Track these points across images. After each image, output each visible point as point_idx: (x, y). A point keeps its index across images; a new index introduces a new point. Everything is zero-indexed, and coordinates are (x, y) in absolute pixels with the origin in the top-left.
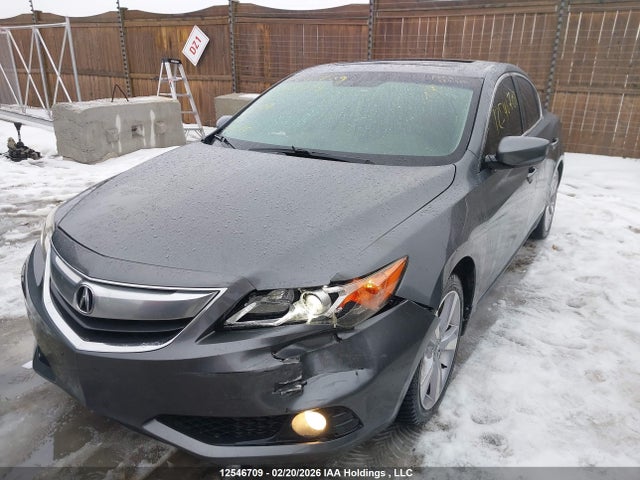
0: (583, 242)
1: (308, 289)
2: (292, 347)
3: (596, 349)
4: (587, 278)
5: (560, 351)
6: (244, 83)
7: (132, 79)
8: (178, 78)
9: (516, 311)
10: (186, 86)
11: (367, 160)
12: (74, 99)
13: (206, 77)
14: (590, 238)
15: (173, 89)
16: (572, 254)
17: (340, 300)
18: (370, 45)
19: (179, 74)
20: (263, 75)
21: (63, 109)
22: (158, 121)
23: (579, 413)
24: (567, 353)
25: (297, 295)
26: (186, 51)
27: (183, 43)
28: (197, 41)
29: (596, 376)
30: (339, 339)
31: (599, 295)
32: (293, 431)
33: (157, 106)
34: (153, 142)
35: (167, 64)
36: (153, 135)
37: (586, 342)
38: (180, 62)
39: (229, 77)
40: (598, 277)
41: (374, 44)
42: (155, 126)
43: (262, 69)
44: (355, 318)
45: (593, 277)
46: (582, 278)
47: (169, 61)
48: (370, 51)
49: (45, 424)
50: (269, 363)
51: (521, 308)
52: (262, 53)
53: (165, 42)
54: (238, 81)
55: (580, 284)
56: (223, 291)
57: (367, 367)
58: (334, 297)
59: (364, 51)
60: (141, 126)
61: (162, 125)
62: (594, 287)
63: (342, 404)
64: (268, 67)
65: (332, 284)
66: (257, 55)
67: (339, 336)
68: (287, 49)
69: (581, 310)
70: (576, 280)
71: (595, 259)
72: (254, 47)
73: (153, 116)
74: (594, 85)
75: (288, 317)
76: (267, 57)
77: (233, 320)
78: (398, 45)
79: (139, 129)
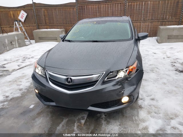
0: (146, 57)
1: (121, 70)
3: (161, 78)
4: (151, 65)
5: (154, 80)
6: (40, 26)
10: (23, 28)
11: (114, 41)
13: (28, 25)
14: (146, 56)
15: (19, 30)
16: (145, 60)
17: (128, 71)
19: (20, 25)
20: (46, 24)
22: (18, 40)
23: (165, 91)
24: (156, 80)
25: (118, 72)
26: (20, 18)
27: (18, 15)
28: (23, 15)
29: (165, 84)
30: (128, 80)
31: (155, 68)
32: (122, 102)
33: (17, 35)
34: (17, 46)
35: (16, 22)
36: (17, 44)
37: (158, 77)
38: (20, 21)
39: (35, 25)
40: (153, 64)
42: (17, 41)
43: (46, 22)
44: (132, 75)
48: (77, 15)
50: (118, 87)
53: (12, 16)
54: (39, 26)
55: (150, 66)
56: (104, 73)
57: (135, 85)
59: (76, 15)
60: (13, 41)
61: (19, 40)
62: (153, 66)
63: (131, 94)
64: (47, 21)
65: (126, 68)
66: (44, 18)
68: (53, 16)
69: (154, 71)
71: (150, 60)
72: (42, 16)
73: (16, 38)
74: (135, 20)
75: (118, 77)
76: (47, 18)
77: (106, 79)
78: (85, 13)
79: (13, 42)
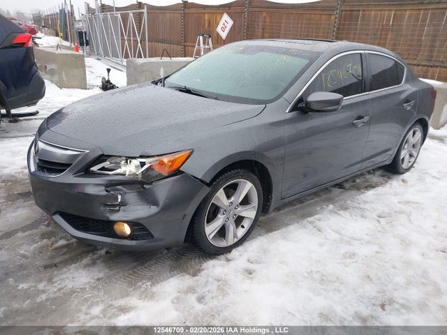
0: (429, 180)
1: (131, 157)
2: (119, 187)
7: (185, 46)
8: (207, 47)
9: (336, 213)
11: (216, 97)
12: (145, 57)
16: (412, 186)
17: (146, 167)
18: (335, 29)
19: (208, 44)
21: (132, 62)
23: (318, 272)
26: (219, 30)
27: (217, 24)
28: (225, 23)
30: (144, 188)
31: (406, 213)
32: (114, 231)
35: (201, 38)
38: (210, 37)
40: (417, 203)
41: (338, 29)
45: (414, 203)
46: (405, 202)
47: (203, 35)
48: (334, 33)
49: (33, 216)
51: (341, 212)
52: (263, 32)
53: (206, 23)
56: (87, 152)
57: (157, 206)
58: (143, 164)
59: (331, 33)
62: (408, 209)
63: (140, 222)
66: (260, 33)
67: (145, 186)
68: (280, 30)
69: (382, 220)
70: (399, 203)
72: (259, 28)
75: (118, 171)
76: (266, 35)
78: (356, 29)
